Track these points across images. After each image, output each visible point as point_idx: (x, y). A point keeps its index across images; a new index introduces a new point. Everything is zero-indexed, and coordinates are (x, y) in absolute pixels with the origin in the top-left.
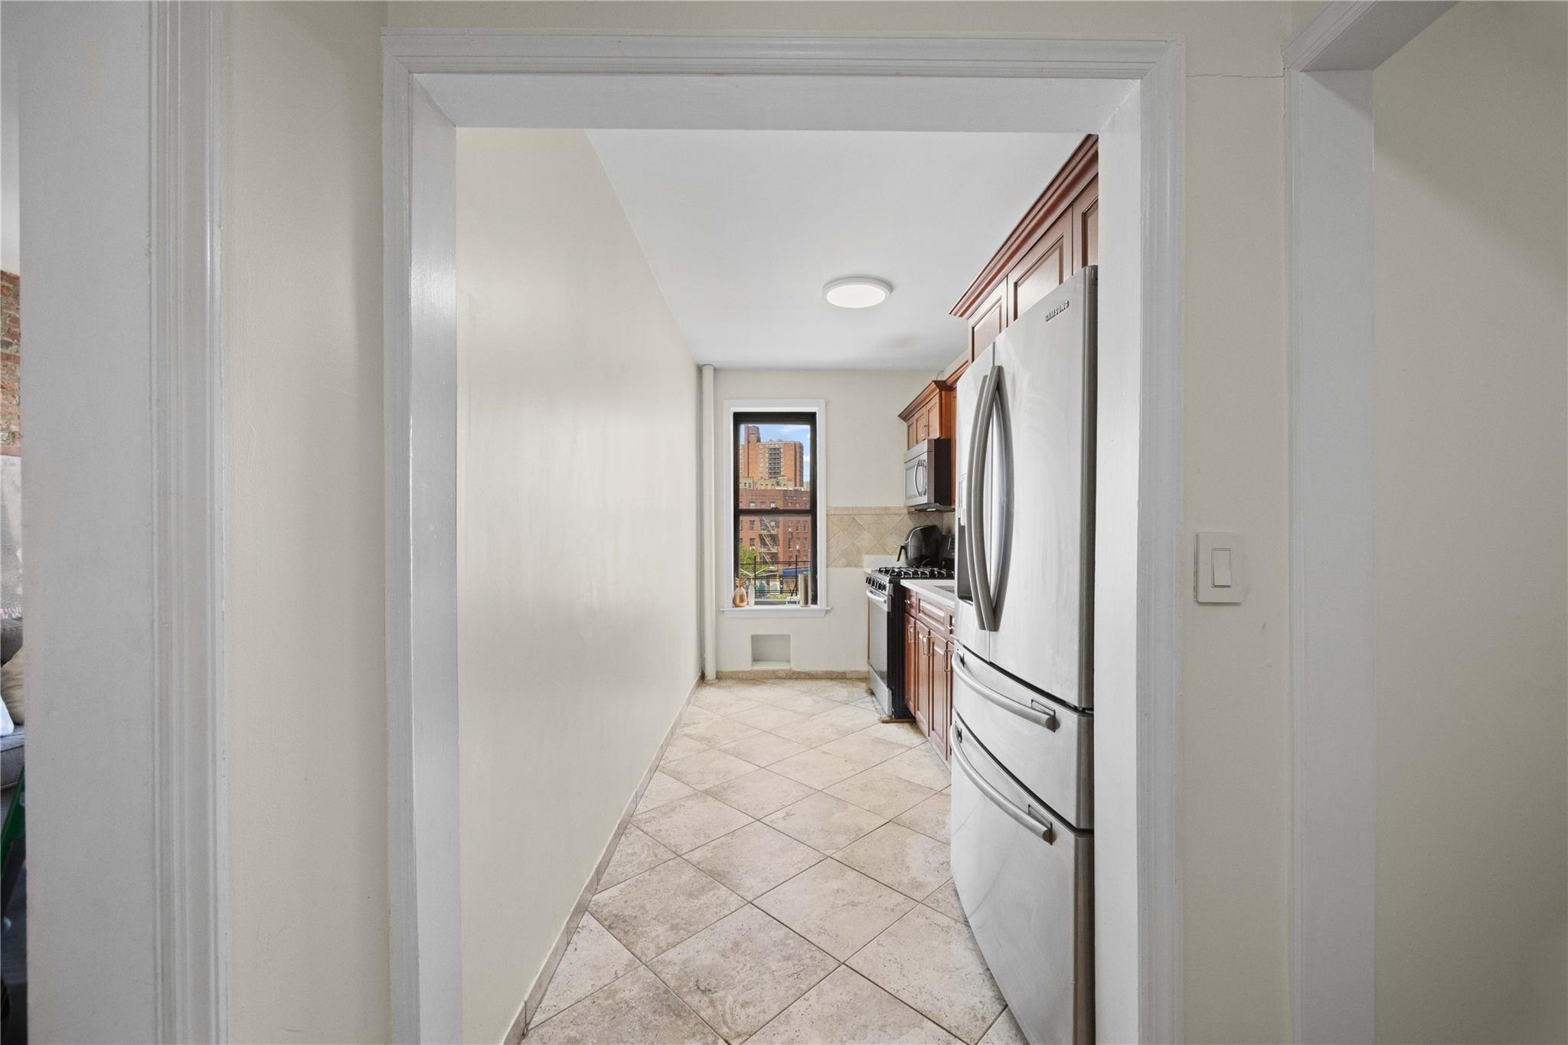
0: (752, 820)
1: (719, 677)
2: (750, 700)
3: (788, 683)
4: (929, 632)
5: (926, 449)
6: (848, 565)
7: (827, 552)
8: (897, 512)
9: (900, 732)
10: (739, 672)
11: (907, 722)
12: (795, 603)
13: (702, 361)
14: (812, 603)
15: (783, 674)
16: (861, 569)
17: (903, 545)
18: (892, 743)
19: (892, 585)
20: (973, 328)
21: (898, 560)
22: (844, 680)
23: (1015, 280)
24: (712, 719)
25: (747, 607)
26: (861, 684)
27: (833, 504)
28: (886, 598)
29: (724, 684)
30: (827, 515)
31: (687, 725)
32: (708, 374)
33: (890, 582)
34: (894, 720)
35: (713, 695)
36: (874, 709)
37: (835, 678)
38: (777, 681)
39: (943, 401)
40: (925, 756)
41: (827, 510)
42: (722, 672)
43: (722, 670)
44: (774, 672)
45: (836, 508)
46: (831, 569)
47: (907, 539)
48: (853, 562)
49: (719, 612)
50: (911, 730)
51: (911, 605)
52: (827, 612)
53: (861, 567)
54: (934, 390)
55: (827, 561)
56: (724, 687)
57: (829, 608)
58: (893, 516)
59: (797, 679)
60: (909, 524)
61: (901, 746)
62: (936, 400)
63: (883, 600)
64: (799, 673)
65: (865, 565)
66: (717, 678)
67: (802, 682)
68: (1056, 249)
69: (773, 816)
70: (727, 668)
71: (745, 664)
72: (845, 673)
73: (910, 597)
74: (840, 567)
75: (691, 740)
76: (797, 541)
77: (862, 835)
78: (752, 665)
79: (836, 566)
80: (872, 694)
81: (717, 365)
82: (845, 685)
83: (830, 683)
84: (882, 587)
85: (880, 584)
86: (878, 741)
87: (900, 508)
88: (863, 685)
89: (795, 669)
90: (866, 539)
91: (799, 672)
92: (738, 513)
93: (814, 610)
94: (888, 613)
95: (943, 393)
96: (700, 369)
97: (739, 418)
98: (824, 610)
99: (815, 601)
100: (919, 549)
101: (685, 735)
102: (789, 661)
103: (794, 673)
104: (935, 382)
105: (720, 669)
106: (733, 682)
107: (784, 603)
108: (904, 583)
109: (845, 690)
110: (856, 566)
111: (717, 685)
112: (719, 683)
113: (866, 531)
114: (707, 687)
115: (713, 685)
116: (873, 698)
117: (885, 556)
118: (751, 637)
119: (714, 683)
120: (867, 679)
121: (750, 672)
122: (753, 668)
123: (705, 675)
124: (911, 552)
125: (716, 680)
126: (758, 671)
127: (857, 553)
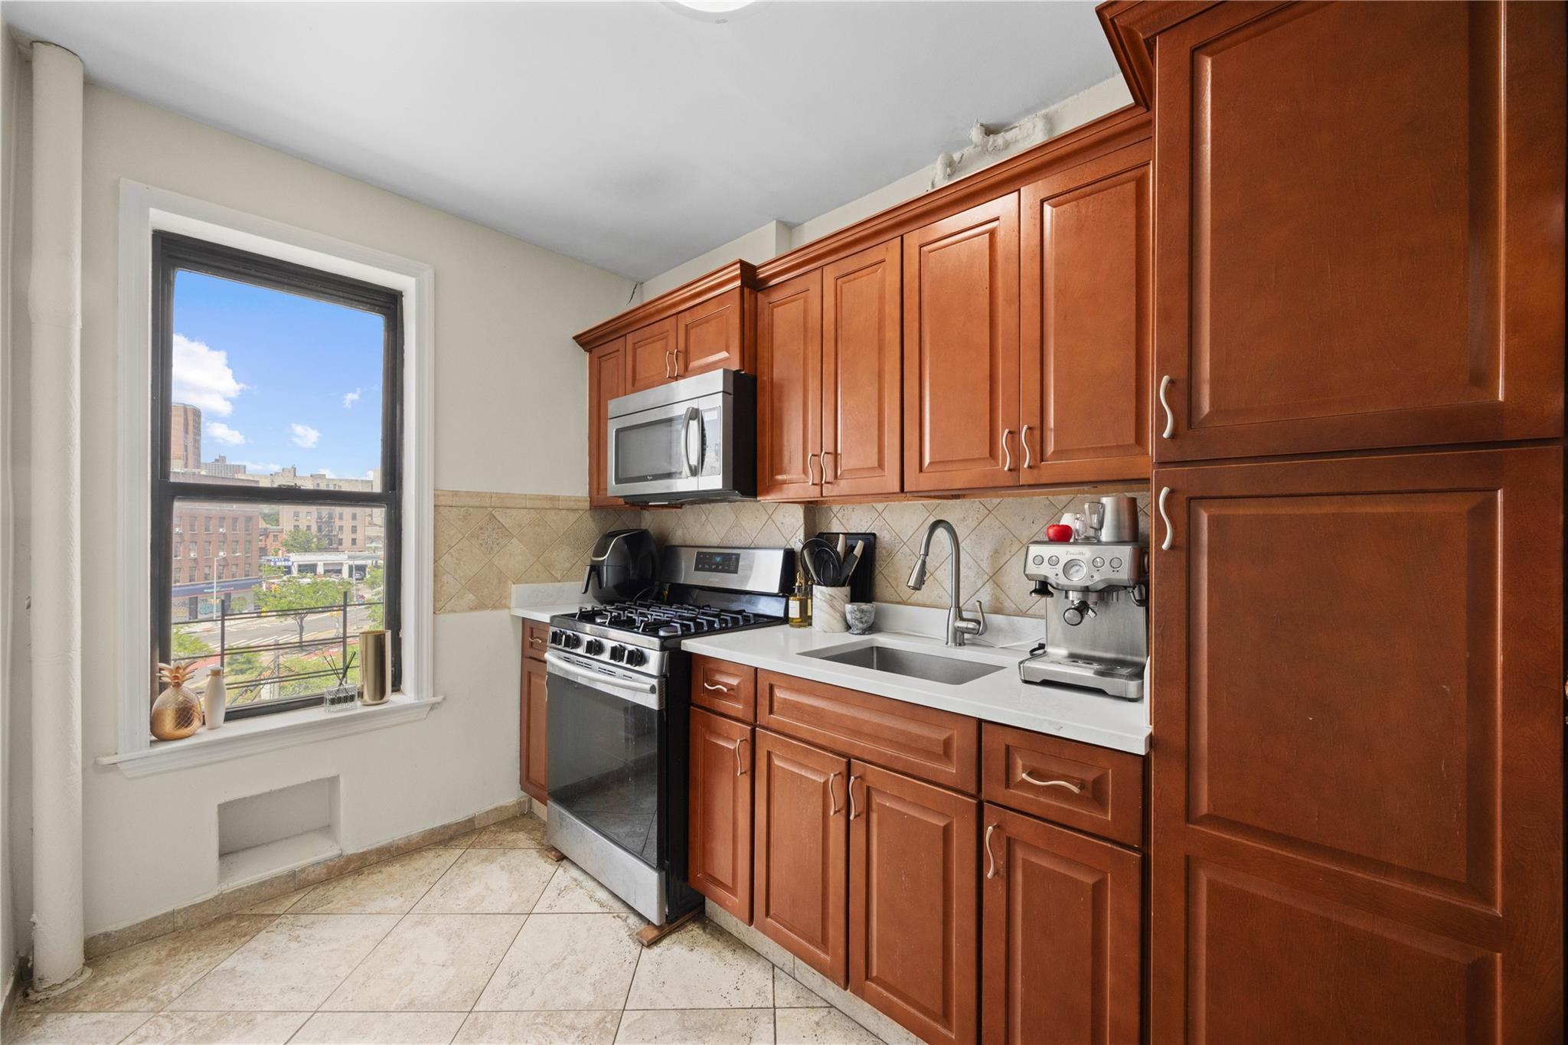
1: (96, 956)
5: (712, 388)
6: (479, 606)
10: (173, 914)
12: (348, 698)
14: (393, 691)
15: (321, 871)
16: (506, 611)
17: (591, 565)
19: (666, 654)
25: (203, 736)
26: (519, 837)
27: (448, 485)
28: (655, 682)
30: (435, 506)
33: (659, 647)
34: (668, 931)
36: (593, 905)
37: (451, 839)
39: (746, 306)
41: (436, 496)
42: (105, 936)
43: (111, 928)
44: (293, 875)
45: (455, 494)
46: (447, 619)
47: (599, 554)
48: (488, 599)
52: (433, 707)
53: (509, 608)
54: (735, 278)
55: (435, 600)
57: (439, 699)
59: (358, 871)
60: (589, 528)
62: (727, 302)
63: (648, 687)
64: (362, 856)
65: (513, 604)
66: (86, 967)
70: (118, 918)
72: (471, 821)
74: (463, 611)
79: (453, 611)
80: (562, 858)
83: (450, 855)
84: (638, 658)
85: (631, 652)
87: (577, 500)
89: (352, 849)
90: (515, 554)
91: (363, 853)
92: (164, 492)
93: (401, 709)
95: (746, 290)
98: (427, 705)
99: (397, 687)
102: (327, 829)
103: (350, 860)
104: (742, 264)
105: (97, 929)
106: (154, 953)
107: (316, 701)
108: (691, 645)
110: (494, 607)
111: (91, 997)
112: (101, 983)
113: (514, 540)
114: (51, 1018)
115: (78, 998)
116: (575, 873)
117: (559, 582)
118: (216, 809)
119: (80, 987)
120: (523, 815)
121: (216, 901)
122: (225, 887)
123: (37, 974)
124: (608, 576)
125: (88, 973)
126: (240, 890)
127: (500, 583)
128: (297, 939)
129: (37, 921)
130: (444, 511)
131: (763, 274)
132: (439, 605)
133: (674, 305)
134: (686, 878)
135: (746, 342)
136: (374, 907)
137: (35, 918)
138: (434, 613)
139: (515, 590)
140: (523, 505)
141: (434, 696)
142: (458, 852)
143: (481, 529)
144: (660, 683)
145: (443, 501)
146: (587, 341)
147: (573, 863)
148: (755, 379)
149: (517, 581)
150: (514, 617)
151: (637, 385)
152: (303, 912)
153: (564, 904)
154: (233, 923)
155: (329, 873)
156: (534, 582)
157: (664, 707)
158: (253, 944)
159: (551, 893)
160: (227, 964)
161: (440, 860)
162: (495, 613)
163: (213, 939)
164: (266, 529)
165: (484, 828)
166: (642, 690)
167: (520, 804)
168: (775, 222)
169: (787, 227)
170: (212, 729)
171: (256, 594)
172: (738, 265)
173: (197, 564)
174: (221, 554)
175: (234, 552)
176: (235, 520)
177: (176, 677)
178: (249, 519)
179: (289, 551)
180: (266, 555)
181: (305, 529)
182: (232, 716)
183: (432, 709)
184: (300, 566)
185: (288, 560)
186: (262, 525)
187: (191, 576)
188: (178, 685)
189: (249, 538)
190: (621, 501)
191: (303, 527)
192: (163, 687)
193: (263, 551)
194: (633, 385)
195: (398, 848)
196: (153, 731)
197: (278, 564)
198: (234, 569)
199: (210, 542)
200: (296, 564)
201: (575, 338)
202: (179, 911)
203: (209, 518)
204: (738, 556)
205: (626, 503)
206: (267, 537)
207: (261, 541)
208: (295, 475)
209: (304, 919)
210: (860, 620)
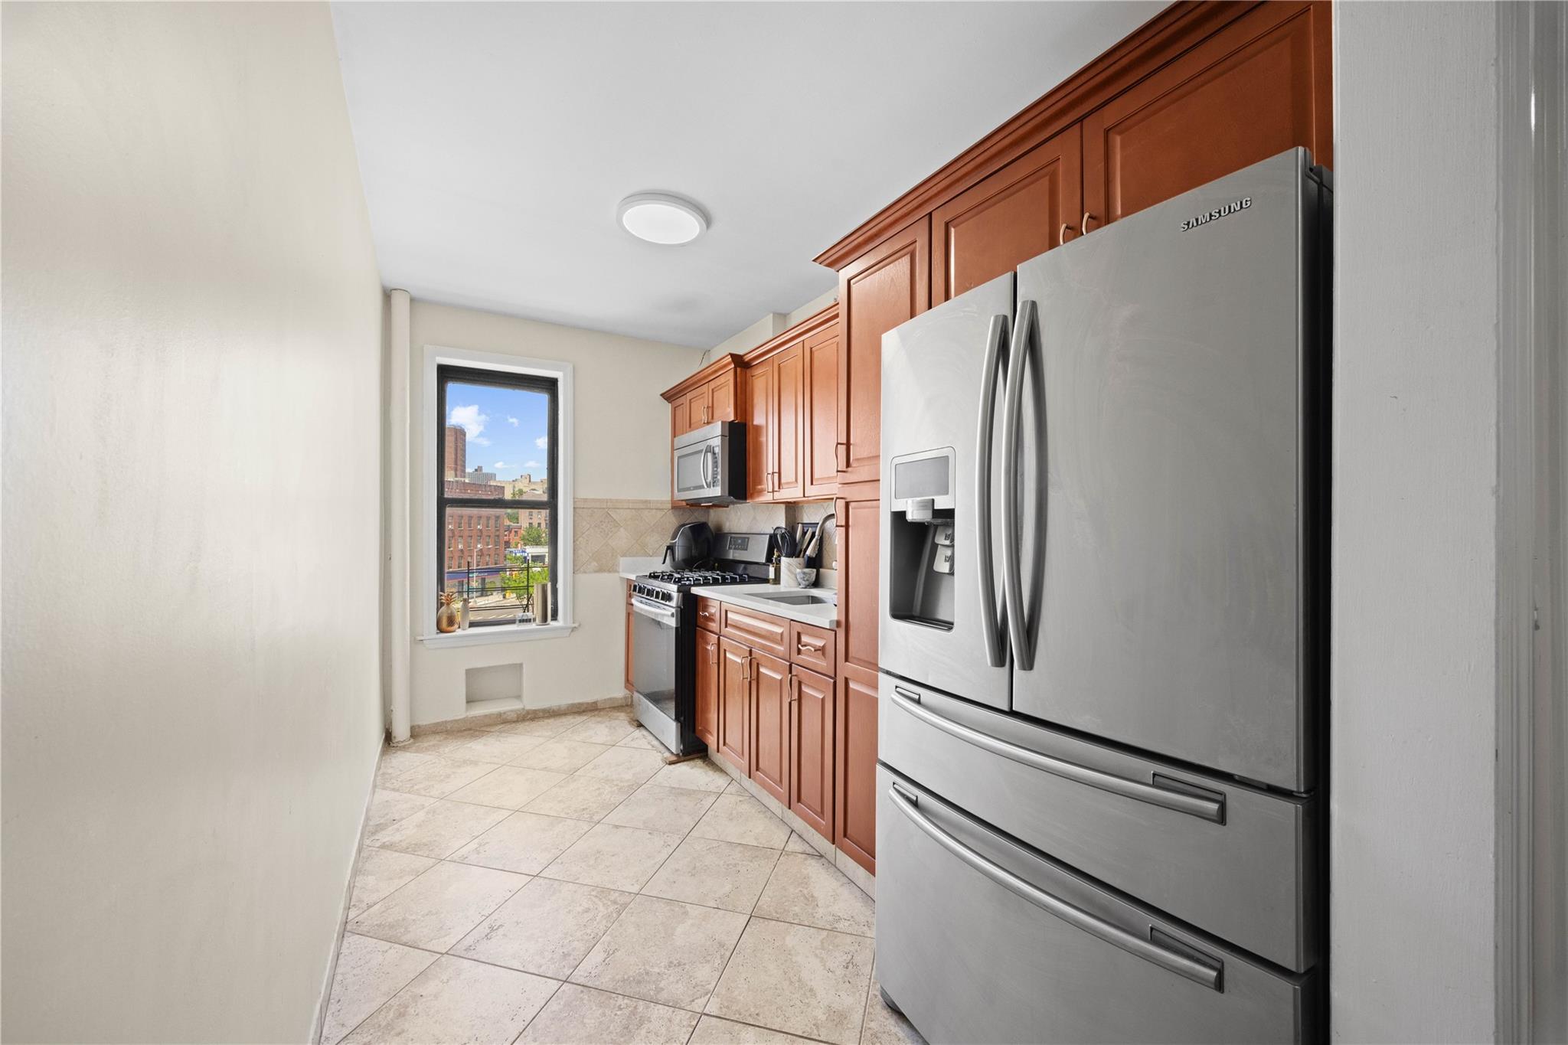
0: (554, 984)
1: (416, 733)
2: (475, 763)
3: (521, 726)
4: (751, 651)
5: (719, 432)
6: (600, 570)
7: (574, 554)
8: (659, 505)
9: (693, 773)
10: (446, 722)
11: (698, 758)
12: (528, 621)
13: (392, 283)
14: (552, 619)
15: (514, 716)
16: (616, 574)
17: (668, 544)
18: (694, 791)
19: (681, 594)
20: (849, 281)
21: (664, 563)
22: (596, 713)
23: (947, 219)
24: (423, 807)
25: (459, 632)
26: (618, 714)
27: (582, 495)
28: (674, 610)
29: (426, 745)
30: (574, 509)
31: (380, 828)
32: (400, 304)
33: (679, 591)
34: (683, 758)
35: (408, 762)
36: (649, 747)
37: (584, 711)
38: (508, 726)
39: (738, 379)
40: (740, 801)
41: (574, 502)
42: (419, 726)
43: (420, 723)
44: (500, 715)
45: (585, 500)
46: (581, 577)
47: (674, 538)
48: (607, 567)
49: (416, 641)
50: (707, 768)
51: (710, 619)
52: (573, 629)
53: (618, 572)
54: (729, 364)
55: (575, 565)
56: (427, 749)
57: (576, 625)
58: (654, 511)
59: (532, 719)
60: (672, 521)
61: (708, 793)
62: (730, 376)
63: (670, 613)
64: (535, 712)
65: (621, 570)
66: (412, 736)
67: (541, 723)
68: (1044, 176)
69: (587, 966)
70: (426, 719)
71: (459, 711)
72: (595, 703)
73: (705, 608)
74: (590, 572)
75: (397, 854)
76: (460, 540)
77: (728, 954)
78: (467, 710)
79: (585, 572)
80: (640, 725)
81: (415, 293)
82: (599, 719)
83: (579, 719)
84: (667, 597)
85: (663, 594)
86: (679, 792)
87: (662, 502)
88: (622, 716)
89: (529, 707)
90: (622, 538)
91: (535, 710)
92: (443, 503)
93: (556, 629)
94: (676, 628)
95: (738, 369)
96: (387, 295)
97: (447, 374)
98: (570, 628)
99: (555, 617)
100: (688, 549)
101: (383, 846)
102: (519, 697)
103: (528, 712)
104: (732, 355)
105: (416, 723)
106: (438, 737)
107: (512, 622)
108: (695, 590)
109: (603, 725)
110: (609, 571)
111: (414, 748)
112: (417, 744)
113: (622, 529)
114: (399, 752)
115: (408, 748)
116: (645, 732)
117: (651, 556)
118: (464, 672)
119: (410, 744)
120: (627, 705)
121: (464, 720)
122: (468, 714)
123: (393, 735)
124: (679, 553)
125: (412, 740)
126: (476, 717)
127: (612, 555)
128: (500, 741)
129: (394, 710)
130: (579, 511)
131: (747, 358)
132: (576, 569)
133: (705, 377)
134: (694, 731)
135: (739, 403)
136: (537, 734)
137: (392, 708)
138: (574, 573)
139: (623, 561)
140: (627, 507)
141: (573, 623)
142: (585, 718)
143: (601, 522)
144: (676, 611)
145: (579, 505)
146: (670, 396)
147: (646, 728)
148: (745, 425)
149: (624, 555)
150: (621, 578)
151: (692, 426)
152: (504, 731)
153: (634, 744)
154: (472, 732)
155: (518, 718)
156: (634, 556)
157: (679, 625)
158: (480, 740)
159: (629, 739)
160: (469, 745)
161: (575, 720)
162: (611, 574)
163: (462, 736)
164: (509, 526)
165: (604, 709)
166: (667, 615)
167: (626, 698)
168: (772, 315)
169: (782, 316)
170: (464, 630)
171: (503, 579)
172: (729, 356)
173: (463, 554)
174: (479, 546)
175: (488, 545)
176: (488, 518)
177: (447, 600)
178: (497, 518)
179: (525, 544)
180: (509, 547)
181: (537, 526)
182: (472, 625)
183: (572, 631)
184: (532, 556)
185: (525, 552)
186: (507, 522)
187: (459, 563)
188: (448, 604)
189: (497, 533)
190: (684, 503)
191: (535, 525)
192: (442, 604)
193: (507, 544)
194: (690, 426)
195: (553, 711)
196: (438, 628)
197: (518, 555)
198: (487, 558)
199: (471, 536)
200: (530, 555)
201: (662, 395)
202: (449, 722)
203: (470, 517)
204: (748, 538)
205: (687, 504)
206: (510, 532)
207: (506, 536)
208: (530, 481)
209: (503, 734)
210: (803, 579)
